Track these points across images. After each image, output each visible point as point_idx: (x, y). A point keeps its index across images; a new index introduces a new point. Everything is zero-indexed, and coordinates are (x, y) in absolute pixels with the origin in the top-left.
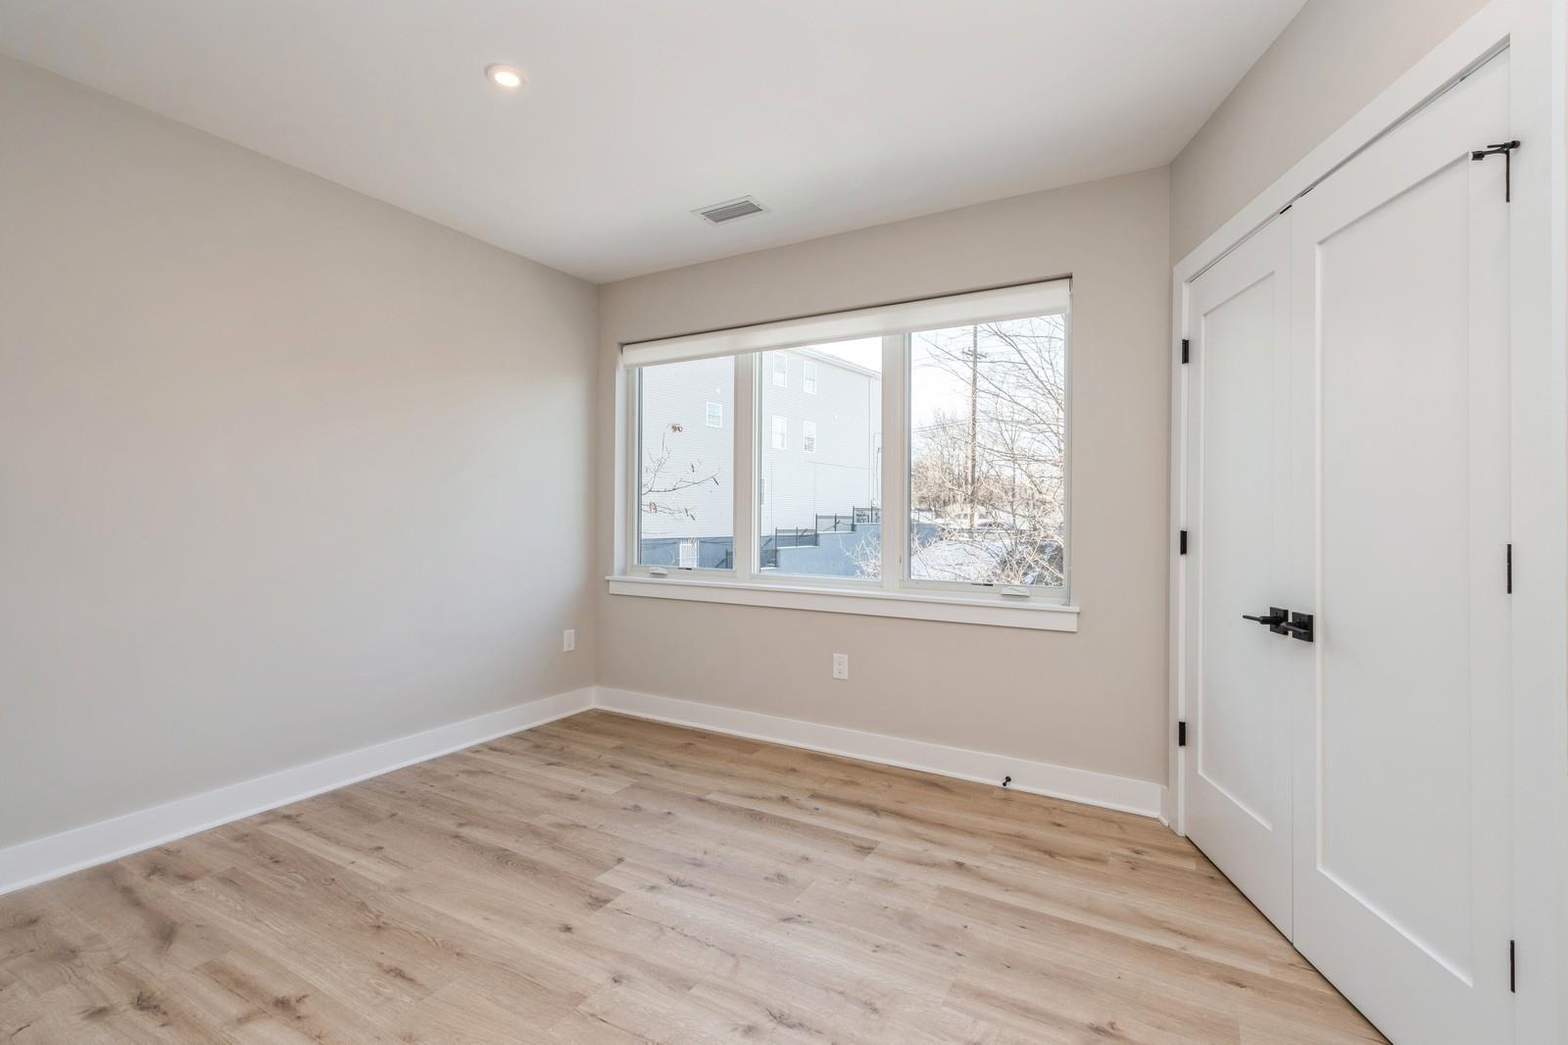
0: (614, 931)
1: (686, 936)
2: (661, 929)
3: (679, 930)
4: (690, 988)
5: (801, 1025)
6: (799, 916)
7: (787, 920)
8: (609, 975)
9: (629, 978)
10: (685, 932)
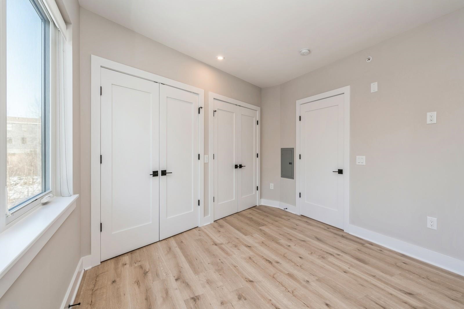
0: (309, 298)
1: (285, 288)
2: (293, 292)
3: (287, 290)
4: (288, 273)
5: (267, 260)
6: (247, 281)
7: (251, 281)
8: (310, 283)
9: (304, 281)
10: (285, 289)
